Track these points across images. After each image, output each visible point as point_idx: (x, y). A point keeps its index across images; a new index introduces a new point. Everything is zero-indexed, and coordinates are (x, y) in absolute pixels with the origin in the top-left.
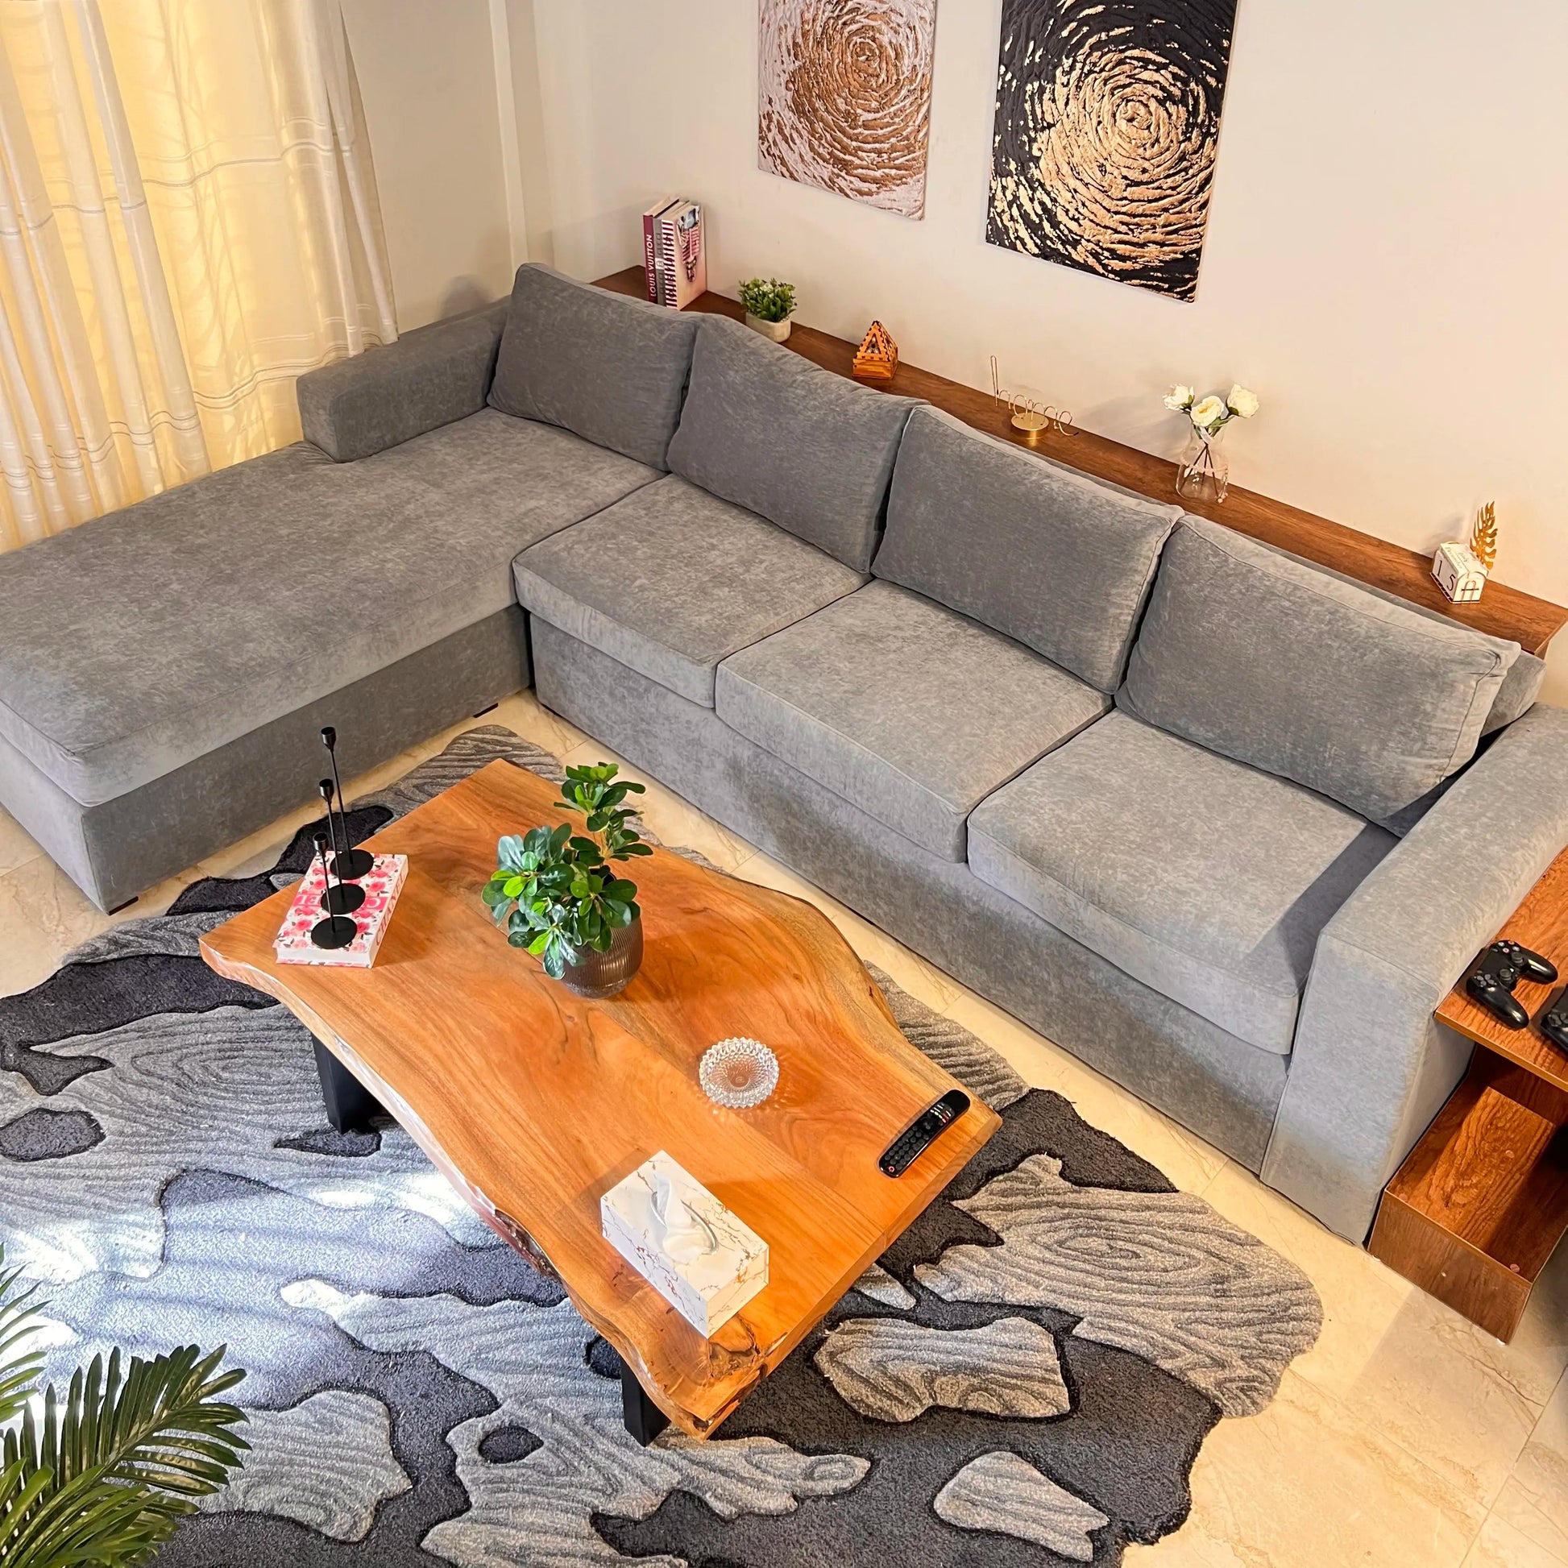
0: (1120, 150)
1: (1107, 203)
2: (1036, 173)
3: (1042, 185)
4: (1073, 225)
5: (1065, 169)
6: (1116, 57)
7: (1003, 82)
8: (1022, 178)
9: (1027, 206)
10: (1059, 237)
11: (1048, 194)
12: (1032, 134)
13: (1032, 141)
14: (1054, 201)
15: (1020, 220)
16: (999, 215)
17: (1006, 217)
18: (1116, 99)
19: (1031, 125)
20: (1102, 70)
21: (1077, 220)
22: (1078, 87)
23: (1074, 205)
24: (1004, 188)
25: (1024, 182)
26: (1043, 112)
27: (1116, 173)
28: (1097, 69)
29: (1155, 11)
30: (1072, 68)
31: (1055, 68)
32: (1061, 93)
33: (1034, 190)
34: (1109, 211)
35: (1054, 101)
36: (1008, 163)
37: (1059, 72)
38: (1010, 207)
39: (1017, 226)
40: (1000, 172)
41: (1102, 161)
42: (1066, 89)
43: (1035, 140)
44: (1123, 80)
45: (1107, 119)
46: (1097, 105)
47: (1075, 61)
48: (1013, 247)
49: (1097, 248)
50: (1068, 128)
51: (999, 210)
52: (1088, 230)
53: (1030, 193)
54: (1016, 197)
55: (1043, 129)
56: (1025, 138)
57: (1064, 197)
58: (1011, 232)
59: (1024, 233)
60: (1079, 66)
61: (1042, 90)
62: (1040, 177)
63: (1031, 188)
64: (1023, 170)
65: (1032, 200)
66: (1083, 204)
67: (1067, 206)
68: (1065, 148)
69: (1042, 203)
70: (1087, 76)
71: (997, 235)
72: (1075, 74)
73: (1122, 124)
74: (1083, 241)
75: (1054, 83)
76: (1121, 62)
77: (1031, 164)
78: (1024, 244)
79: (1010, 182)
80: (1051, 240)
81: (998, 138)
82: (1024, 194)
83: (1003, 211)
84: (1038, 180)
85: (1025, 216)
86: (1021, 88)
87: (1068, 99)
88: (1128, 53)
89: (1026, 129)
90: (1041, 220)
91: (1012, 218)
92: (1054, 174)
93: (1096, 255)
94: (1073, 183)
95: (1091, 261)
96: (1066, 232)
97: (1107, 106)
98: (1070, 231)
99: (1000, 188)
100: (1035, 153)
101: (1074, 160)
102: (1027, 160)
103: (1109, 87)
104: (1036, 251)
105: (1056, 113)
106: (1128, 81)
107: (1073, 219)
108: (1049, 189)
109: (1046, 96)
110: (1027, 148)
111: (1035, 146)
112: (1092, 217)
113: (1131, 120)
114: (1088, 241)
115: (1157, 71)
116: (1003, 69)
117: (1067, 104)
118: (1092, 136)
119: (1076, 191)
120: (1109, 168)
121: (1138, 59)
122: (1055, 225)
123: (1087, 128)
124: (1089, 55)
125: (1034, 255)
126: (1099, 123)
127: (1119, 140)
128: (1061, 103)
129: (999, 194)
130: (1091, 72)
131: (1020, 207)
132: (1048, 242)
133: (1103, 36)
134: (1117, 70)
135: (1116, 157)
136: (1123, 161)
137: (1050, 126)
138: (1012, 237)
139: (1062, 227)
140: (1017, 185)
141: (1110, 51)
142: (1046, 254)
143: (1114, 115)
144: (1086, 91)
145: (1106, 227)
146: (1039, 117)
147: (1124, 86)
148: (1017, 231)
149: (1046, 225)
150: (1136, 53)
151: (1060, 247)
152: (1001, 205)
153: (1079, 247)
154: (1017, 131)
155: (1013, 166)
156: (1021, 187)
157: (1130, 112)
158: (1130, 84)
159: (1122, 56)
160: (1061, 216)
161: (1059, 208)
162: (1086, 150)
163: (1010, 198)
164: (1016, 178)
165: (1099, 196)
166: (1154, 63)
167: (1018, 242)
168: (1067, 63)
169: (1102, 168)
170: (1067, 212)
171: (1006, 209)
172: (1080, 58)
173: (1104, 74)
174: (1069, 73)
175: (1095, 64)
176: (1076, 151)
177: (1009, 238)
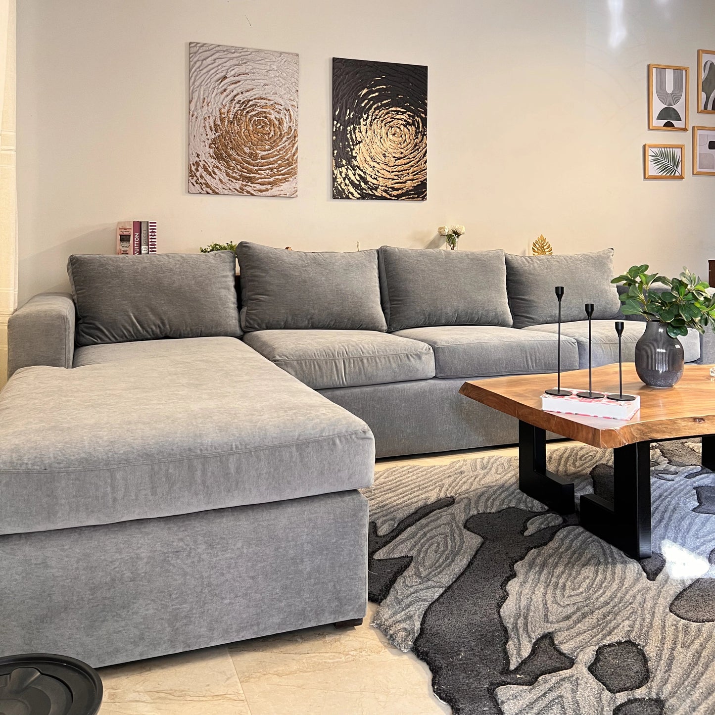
0: (391, 147)
1: (388, 169)
2: (356, 163)
3: (359, 168)
4: (375, 181)
5: (369, 159)
6: (385, 111)
7: (336, 127)
8: (349, 166)
9: (353, 178)
10: (369, 188)
11: (362, 171)
12: (352, 147)
13: (352, 150)
14: (365, 173)
15: (350, 185)
16: (339, 185)
17: (343, 185)
18: (387, 127)
19: (351, 143)
20: (380, 117)
21: (376, 179)
22: (371, 125)
23: (374, 173)
24: (341, 173)
25: (350, 168)
26: (356, 137)
27: (390, 156)
28: (378, 117)
29: (399, 93)
30: (367, 118)
31: (360, 119)
32: (363, 128)
33: (355, 170)
34: (389, 172)
35: (361, 132)
36: (342, 161)
37: (362, 120)
38: (344, 179)
39: (349, 187)
40: (338, 165)
41: (384, 152)
42: (365, 127)
43: (354, 149)
44: (389, 120)
45: (384, 136)
46: (379, 131)
47: (368, 115)
48: (348, 198)
49: (386, 188)
50: (368, 142)
51: (339, 183)
52: (381, 181)
53: (353, 172)
54: (347, 175)
55: (357, 144)
56: (349, 149)
57: (369, 170)
58: (346, 191)
59: (352, 190)
60: (370, 117)
61: (355, 129)
62: (357, 164)
63: (354, 170)
64: (349, 162)
65: (354, 175)
66: (378, 172)
67: (371, 174)
68: (367, 150)
69: (359, 175)
70: (374, 120)
71: (338, 194)
72: (369, 120)
73: (391, 136)
74: (380, 187)
75: (360, 125)
76: (388, 113)
77: (353, 160)
78: (353, 195)
79: (344, 169)
80: (365, 190)
81: (335, 152)
82: (350, 173)
83: (341, 182)
84: (357, 166)
85: (352, 183)
86: (345, 129)
87: (367, 130)
88: (390, 109)
89: (349, 146)
90: (360, 182)
91: (346, 185)
92: (364, 162)
93: (385, 191)
94: (373, 164)
95: (384, 194)
96: (372, 185)
97: (384, 131)
98: (373, 184)
99: (339, 173)
100: (354, 154)
101: (372, 154)
102: (350, 158)
103: (383, 123)
104: (359, 196)
105: (362, 137)
106: (391, 120)
107: (374, 178)
108: (362, 168)
109: (357, 131)
110: (350, 153)
111: (354, 152)
112: (382, 176)
113: (394, 134)
114: (382, 186)
115: (402, 115)
116: (335, 122)
117: (366, 132)
118: (378, 143)
119: (374, 167)
120: (387, 155)
121: (394, 111)
122: (366, 183)
123: (376, 141)
124: (374, 112)
125: (358, 199)
126: (381, 138)
127: (390, 143)
128: (364, 133)
129: (339, 176)
130: (375, 118)
131: (349, 179)
132: (364, 191)
133: (379, 104)
134: (386, 116)
135: (390, 150)
136: (392, 151)
137: (360, 142)
138: (347, 193)
139: (369, 183)
140: (347, 170)
141: (383, 109)
142: (364, 197)
143: (387, 134)
144: (374, 126)
145: (389, 179)
146: (355, 139)
147: (390, 122)
148: (349, 190)
149: (362, 184)
150: (393, 109)
151: (370, 192)
152: (339, 180)
153: (378, 190)
154: (345, 147)
155: (344, 162)
156: (349, 170)
157: (393, 132)
158: (392, 121)
159: (388, 111)
160: (369, 179)
161: (368, 175)
162: (376, 150)
163: (344, 176)
164: (346, 167)
165: (384, 167)
166: (401, 112)
167: (350, 195)
168: (365, 116)
169: (384, 155)
170: (371, 176)
171: (343, 181)
172: (370, 114)
173: (381, 119)
174: (366, 120)
175: (377, 115)
176: (372, 151)
177: (345, 193)
